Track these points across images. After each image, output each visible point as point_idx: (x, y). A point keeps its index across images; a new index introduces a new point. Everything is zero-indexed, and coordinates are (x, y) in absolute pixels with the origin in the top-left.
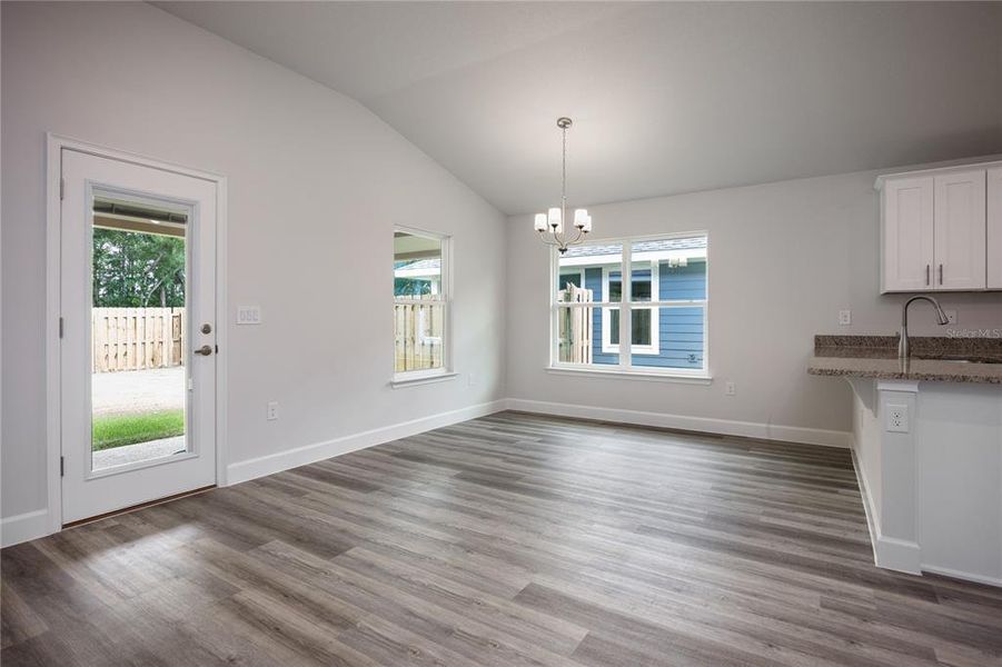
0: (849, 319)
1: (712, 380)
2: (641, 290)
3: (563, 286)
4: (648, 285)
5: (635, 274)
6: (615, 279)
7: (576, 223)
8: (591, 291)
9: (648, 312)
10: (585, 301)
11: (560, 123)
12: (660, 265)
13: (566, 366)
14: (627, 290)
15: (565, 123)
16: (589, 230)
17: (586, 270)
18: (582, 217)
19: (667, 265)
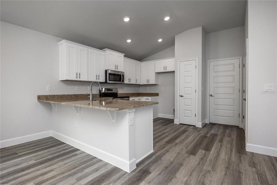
0: (50, 88)
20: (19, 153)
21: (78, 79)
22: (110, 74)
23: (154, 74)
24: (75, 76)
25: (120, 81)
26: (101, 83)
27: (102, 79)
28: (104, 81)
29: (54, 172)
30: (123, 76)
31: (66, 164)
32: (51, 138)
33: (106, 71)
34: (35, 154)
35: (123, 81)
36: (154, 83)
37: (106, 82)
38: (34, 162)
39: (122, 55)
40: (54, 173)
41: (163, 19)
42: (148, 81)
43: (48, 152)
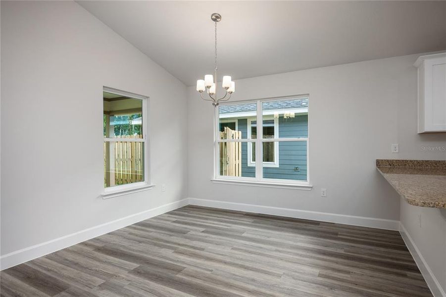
0: (397, 148)
1: (312, 187)
2: (268, 131)
3: (222, 130)
4: (272, 128)
5: (265, 122)
6: (254, 125)
7: (224, 85)
8: (240, 132)
9: (272, 143)
10: (237, 138)
11: (214, 17)
12: (279, 117)
13: (224, 178)
14: (260, 131)
15: (217, 17)
16: (234, 91)
17: (239, 120)
18: (228, 81)
19: (283, 117)
20: (340, 235)
29: (349, 276)
31: (373, 277)
32: (397, 234)
34: (353, 245)
38: (343, 252)
40: (347, 277)
43: (370, 249)
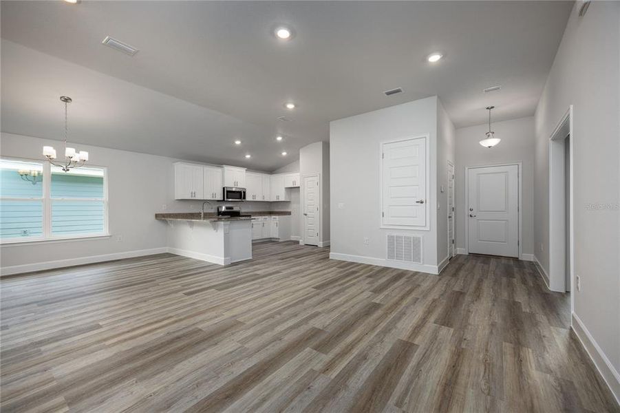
21: (193, 198)
22: (227, 191)
23: (284, 189)
24: (190, 195)
25: (241, 198)
26: (218, 201)
27: (220, 197)
28: (222, 199)
30: (244, 193)
33: (224, 188)
35: (244, 198)
36: (283, 200)
37: (224, 200)
39: (243, 170)
41: (275, 139)
42: (278, 197)
